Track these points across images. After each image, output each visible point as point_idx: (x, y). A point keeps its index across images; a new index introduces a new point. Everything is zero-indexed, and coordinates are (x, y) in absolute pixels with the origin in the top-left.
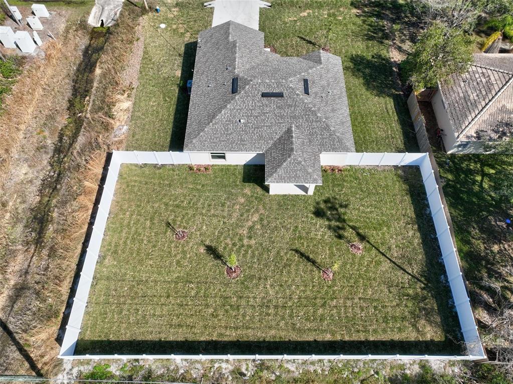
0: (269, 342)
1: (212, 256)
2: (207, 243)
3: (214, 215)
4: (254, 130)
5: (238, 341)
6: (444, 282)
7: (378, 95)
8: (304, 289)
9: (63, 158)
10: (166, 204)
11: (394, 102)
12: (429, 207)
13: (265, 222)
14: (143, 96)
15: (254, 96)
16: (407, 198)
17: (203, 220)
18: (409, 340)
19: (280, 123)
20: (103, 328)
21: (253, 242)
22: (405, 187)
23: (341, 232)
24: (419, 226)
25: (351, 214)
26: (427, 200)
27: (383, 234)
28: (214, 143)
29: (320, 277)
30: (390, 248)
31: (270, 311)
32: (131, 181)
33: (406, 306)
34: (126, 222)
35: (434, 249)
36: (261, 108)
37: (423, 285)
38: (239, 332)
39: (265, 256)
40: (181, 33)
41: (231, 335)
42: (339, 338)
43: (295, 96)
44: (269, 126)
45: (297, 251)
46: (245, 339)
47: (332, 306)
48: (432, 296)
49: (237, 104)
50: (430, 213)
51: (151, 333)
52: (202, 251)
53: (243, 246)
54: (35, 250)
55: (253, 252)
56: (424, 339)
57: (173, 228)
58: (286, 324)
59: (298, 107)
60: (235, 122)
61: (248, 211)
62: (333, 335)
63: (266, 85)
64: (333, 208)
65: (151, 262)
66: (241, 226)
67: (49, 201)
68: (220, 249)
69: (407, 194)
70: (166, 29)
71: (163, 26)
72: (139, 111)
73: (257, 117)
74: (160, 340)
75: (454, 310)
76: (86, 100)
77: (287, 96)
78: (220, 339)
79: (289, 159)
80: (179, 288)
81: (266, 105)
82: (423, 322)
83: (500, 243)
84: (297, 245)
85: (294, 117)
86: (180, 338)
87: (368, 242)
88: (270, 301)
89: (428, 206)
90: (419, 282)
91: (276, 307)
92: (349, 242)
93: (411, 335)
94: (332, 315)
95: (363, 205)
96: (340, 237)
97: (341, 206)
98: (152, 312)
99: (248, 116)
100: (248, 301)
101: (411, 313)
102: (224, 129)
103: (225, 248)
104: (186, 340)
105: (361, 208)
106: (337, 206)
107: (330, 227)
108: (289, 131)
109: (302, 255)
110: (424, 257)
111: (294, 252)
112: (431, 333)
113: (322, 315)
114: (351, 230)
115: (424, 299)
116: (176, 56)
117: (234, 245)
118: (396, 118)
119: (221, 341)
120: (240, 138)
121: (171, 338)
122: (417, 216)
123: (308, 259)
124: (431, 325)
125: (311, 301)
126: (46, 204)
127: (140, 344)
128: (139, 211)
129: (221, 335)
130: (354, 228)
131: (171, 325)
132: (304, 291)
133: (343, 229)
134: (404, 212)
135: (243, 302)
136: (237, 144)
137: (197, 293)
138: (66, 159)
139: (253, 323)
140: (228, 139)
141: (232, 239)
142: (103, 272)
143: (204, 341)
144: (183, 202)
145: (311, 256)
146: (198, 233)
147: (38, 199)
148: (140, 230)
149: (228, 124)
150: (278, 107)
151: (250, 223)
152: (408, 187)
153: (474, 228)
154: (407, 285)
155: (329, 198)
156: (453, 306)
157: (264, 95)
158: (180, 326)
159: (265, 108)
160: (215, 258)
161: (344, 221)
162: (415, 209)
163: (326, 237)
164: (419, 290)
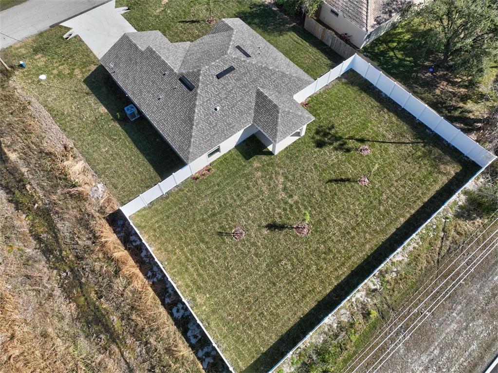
0: (372, 254)
1: (276, 230)
2: (264, 223)
3: (249, 201)
4: (232, 110)
5: (352, 271)
6: (431, 133)
7: (280, 35)
8: (358, 202)
9: (61, 254)
10: (203, 220)
11: (296, 33)
12: (382, 92)
13: (291, 177)
14: (88, 149)
15: (212, 82)
16: (363, 95)
17: (244, 210)
18: (445, 183)
19: (248, 92)
20: (249, 350)
21: (296, 198)
22: (356, 88)
23: (346, 146)
24: (387, 108)
25: (341, 129)
26: (377, 88)
27: (372, 129)
28: (208, 141)
29: (361, 187)
30: (384, 136)
31: (352, 235)
32: (153, 224)
33: (425, 164)
34: (183, 259)
35: (408, 117)
36: (224, 88)
37: (422, 144)
38: (347, 265)
39: (314, 200)
40: (69, 74)
41: (344, 272)
42: (408, 216)
43: (243, 63)
44: (242, 100)
45: (331, 181)
46: (356, 266)
47: (385, 199)
48: (433, 147)
49: (203, 97)
50: (386, 95)
51: (289, 319)
52: (266, 232)
53: (291, 206)
54: (119, 347)
55: (302, 205)
56: (452, 176)
57: (227, 233)
58: (370, 233)
59: (251, 71)
60: (213, 113)
61: (271, 178)
62: (404, 216)
63: (214, 67)
64: (326, 134)
65: (236, 272)
66: (276, 193)
67: (86, 299)
68: (278, 221)
69: (361, 92)
70: (48, 78)
71: (43, 77)
72: (98, 164)
73: (226, 98)
74: (301, 318)
75: (451, 146)
76: (28, 190)
77: (237, 67)
78: (340, 281)
79: (280, 115)
80: (276, 272)
81: (226, 83)
82: (442, 166)
83: (437, 87)
84: (328, 178)
85: (254, 81)
86: (313, 304)
87: (368, 140)
88: (345, 228)
89: (380, 91)
90: (419, 144)
91: (353, 229)
92: (357, 149)
93: (443, 180)
94: (391, 205)
95: (343, 119)
96: (348, 150)
97: (330, 129)
98: (274, 305)
99: (219, 102)
100: (332, 240)
101: (431, 166)
102: (208, 125)
103: (280, 217)
104: (319, 302)
105: (343, 121)
106: (328, 131)
107: (336, 149)
108: (259, 94)
109: (336, 181)
110: (407, 126)
111: (329, 183)
112: (452, 169)
113: (385, 210)
114: (350, 141)
115: (430, 152)
116: (84, 96)
117: (285, 210)
118: (307, 44)
119: (342, 281)
120: (225, 123)
121: (307, 310)
122: (380, 102)
123: (342, 180)
124: (448, 165)
125: (370, 207)
126: (86, 303)
127: (289, 334)
128: (185, 243)
129: (337, 278)
130: (351, 138)
131: (298, 302)
132: (360, 204)
133: (345, 143)
134: (370, 106)
135: (330, 244)
136: (227, 130)
137: (292, 265)
138: (64, 253)
139: (350, 251)
140: (217, 131)
141: (279, 207)
142: (205, 310)
143: (331, 292)
144: (214, 208)
145: (343, 177)
146: (250, 222)
147: (73, 306)
148: (201, 256)
149: (208, 119)
150: (237, 80)
151: (281, 186)
152: (358, 87)
153: (416, 87)
154: (414, 151)
155: (317, 129)
156: (449, 144)
157: (219, 76)
158: (304, 297)
159: (227, 87)
160: (280, 230)
161: (341, 138)
162: (375, 99)
163: (340, 157)
164: (423, 149)
